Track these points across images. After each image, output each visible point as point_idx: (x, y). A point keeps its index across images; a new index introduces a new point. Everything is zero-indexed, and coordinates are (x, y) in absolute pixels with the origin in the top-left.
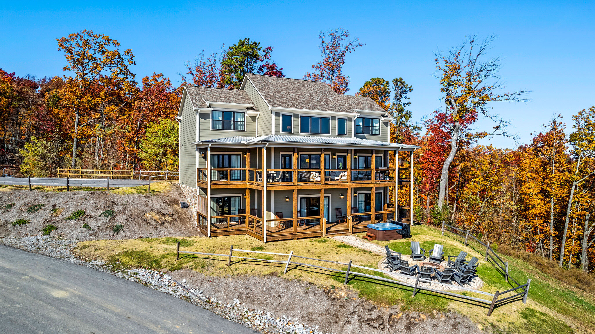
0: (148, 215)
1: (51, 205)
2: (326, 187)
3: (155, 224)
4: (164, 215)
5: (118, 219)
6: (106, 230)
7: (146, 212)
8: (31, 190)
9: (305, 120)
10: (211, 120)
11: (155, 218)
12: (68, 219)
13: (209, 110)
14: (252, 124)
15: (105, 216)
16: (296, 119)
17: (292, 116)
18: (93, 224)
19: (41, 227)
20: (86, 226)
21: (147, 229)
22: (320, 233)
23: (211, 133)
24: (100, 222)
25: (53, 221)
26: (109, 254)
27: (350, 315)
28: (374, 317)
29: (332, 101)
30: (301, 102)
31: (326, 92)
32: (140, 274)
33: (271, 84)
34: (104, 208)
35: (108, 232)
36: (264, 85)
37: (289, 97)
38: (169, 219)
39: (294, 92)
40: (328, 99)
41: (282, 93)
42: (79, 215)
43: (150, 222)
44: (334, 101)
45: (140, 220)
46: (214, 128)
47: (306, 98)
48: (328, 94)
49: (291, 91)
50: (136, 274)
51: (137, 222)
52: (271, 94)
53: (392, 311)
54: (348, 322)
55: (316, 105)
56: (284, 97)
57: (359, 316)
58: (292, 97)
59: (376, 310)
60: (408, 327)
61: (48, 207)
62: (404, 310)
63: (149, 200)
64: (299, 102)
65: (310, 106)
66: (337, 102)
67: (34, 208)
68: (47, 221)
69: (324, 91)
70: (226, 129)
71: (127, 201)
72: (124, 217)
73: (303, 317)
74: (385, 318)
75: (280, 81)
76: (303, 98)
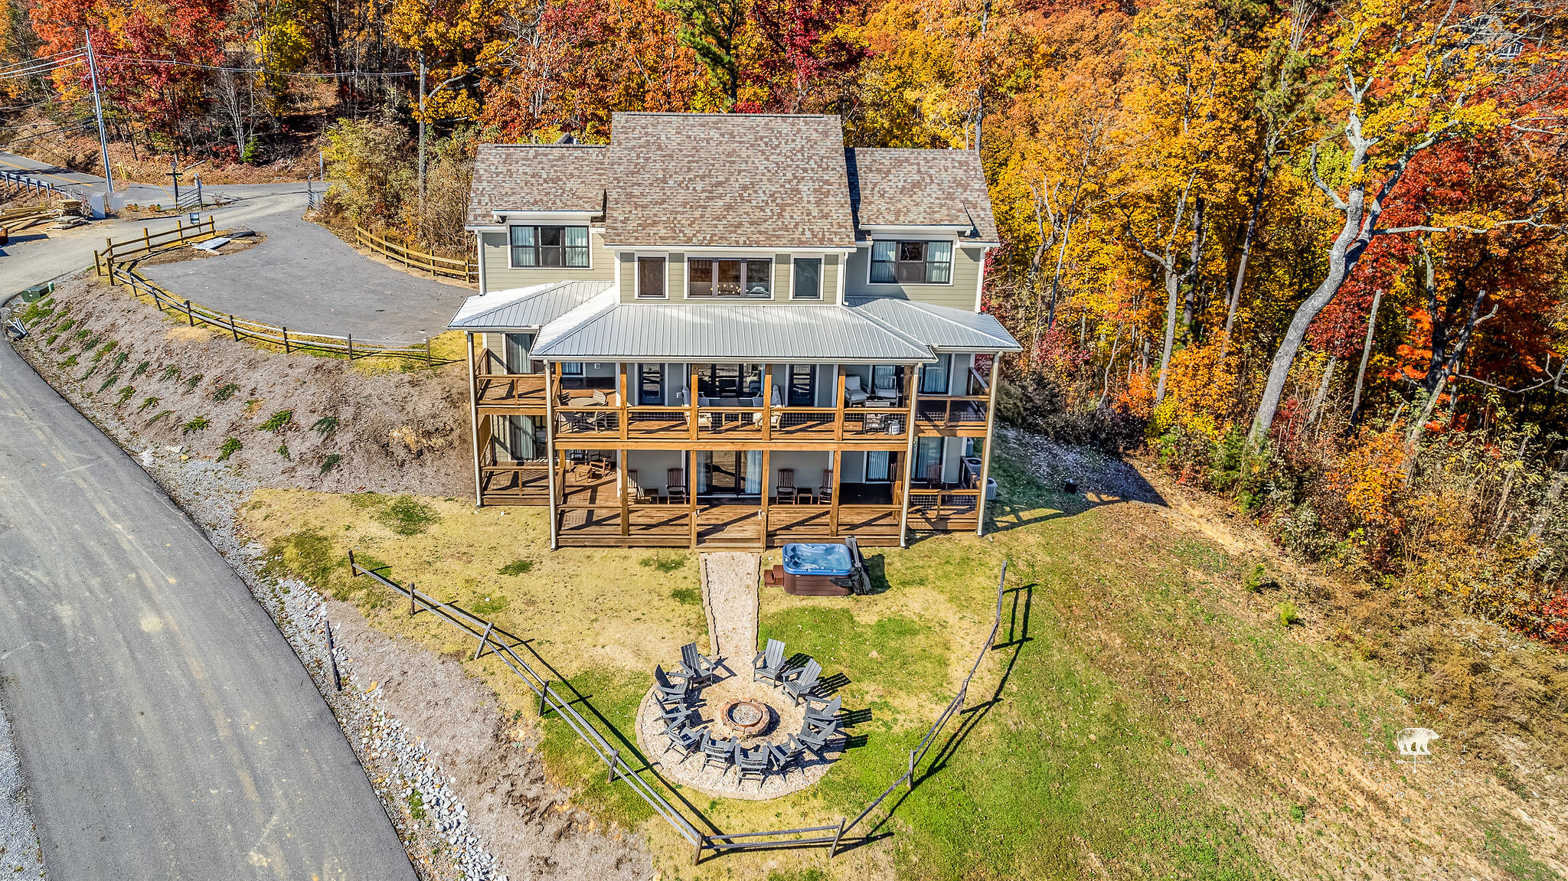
0: (395, 434)
1: (249, 387)
2: (700, 448)
3: (401, 453)
4: (428, 434)
5: (338, 440)
6: (311, 464)
7: (393, 425)
8: (237, 340)
10: (509, 247)
11: (408, 440)
12: (264, 427)
13: (504, 229)
15: (319, 430)
16: (676, 265)
17: (664, 258)
18: (296, 446)
19: (222, 439)
20: (284, 451)
21: (381, 467)
23: (509, 275)
24: (308, 444)
25: (242, 430)
26: (277, 534)
27: (504, 777)
28: (530, 795)
29: (805, 199)
30: (702, 216)
31: (812, 162)
32: (291, 594)
33: (660, 148)
34: (325, 409)
35: (312, 469)
36: (638, 157)
37: (680, 198)
38: (438, 441)
39: (710, 176)
40: (798, 191)
41: (671, 182)
42: (282, 422)
43: (394, 450)
44: (812, 199)
45: (376, 447)
46: (516, 263)
47: (728, 198)
48: (813, 170)
49: (701, 172)
50: (287, 591)
51: (367, 451)
52: (636, 191)
53: (558, 794)
54: (493, 790)
55: (740, 225)
56: (663, 202)
57: (512, 785)
58: (690, 198)
59: (539, 785)
60: (559, 835)
61: (244, 394)
62: (574, 802)
63: (415, 391)
64: (697, 214)
65: (720, 228)
66: (818, 203)
67: (223, 393)
68: (234, 427)
69: (810, 158)
70: (545, 264)
71: (370, 395)
72: (349, 436)
73: (446, 755)
74: (543, 804)
75: (696, 131)
76: (720, 197)
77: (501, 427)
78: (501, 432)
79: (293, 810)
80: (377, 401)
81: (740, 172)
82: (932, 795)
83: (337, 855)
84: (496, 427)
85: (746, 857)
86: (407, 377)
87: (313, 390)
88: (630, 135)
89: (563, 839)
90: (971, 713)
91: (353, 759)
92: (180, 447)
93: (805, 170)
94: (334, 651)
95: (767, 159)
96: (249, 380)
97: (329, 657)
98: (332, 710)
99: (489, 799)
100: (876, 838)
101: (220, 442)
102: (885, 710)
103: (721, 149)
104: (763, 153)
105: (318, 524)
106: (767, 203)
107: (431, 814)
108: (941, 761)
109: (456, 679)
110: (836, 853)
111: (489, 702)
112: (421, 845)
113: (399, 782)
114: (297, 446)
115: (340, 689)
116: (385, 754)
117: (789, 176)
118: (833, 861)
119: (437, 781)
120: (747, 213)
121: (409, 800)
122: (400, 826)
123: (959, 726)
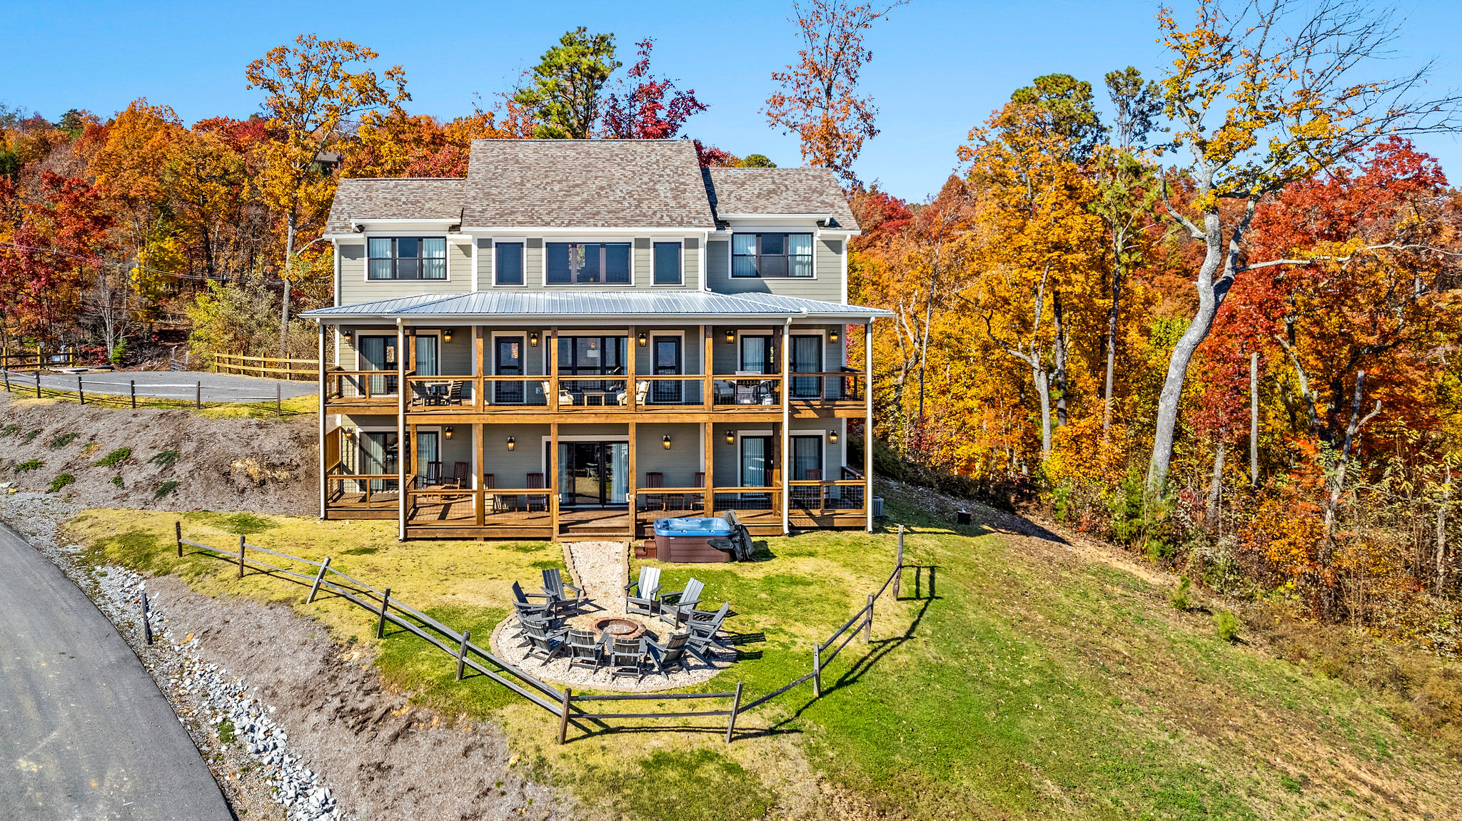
0: (238, 464)
1: (90, 434)
2: (562, 421)
3: (243, 482)
4: (273, 467)
5: (177, 470)
6: (146, 490)
7: (236, 457)
8: (83, 403)
9: (558, 252)
10: (366, 259)
11: (251, 471)
12: (99, 464)
13: (360, 239)
14: (466, 262)
15: (157, 462)
16: (534, 251)
17: (522, 244)
19: (55, 476)
20: (118, 481)
21: (220, 493)
22: (546, 531)
23: (365, 289)
24: (144, 474)
25: (77, 467)
26: (100, 536)
27: (333, 696)
28: (362, 707)
29: (662, 195)
30: (560, 208)
31: (668, 171)
32: (108, 577)
33: (517, 162)
34: (166, 445)
35: (147, 494)
36: (496, 168)
37: (538, 196)
38: (283, 474)
39: (567, 180)
40: (655, 190)
41: (529, 185)
42: (121, 457)
43: (235, 478)
44: (668, 194)
45: (216, 475)
46: (373, 276)
47: (585, 194)
48: (668, 175)
49: (558, 178)
50: (104, 575)
51: (207, 478)
52: (494, 191)
53: (397, 701)
54: (320, 709)
55: (598, 213)
56: (522, 198)
57: (342, 701)
58: (547, 195)
59: (374, 695)
60: (395, 737)
61: (84, 439)
62: (415, 702)
63: (262, 433)
64: (555, 206)
65: (579, 215)
66: (675, 198)
67: (60, 441)
68: (68, 466)
69: (665, 168)
70: (402, 278)
71: (215, 433)
72: (190, 466)
73: (267, 689)
74: (378, 713)
75: (553, 151)
76: (578, 194)
77: (350, 454)
78: (350, 459)
79: (78, 728)
80: (221, 438)
81: (596, 178)
82: (845, 703)
83: (125, 766)
84: (345, 454)
85: (624, 738)
86: (255, 420)
87: (155, 432)
88: (489, 154)
89: (400, 739)
90: (881, 644)
91: (157, 693)
92: (9, 483)
93: (661, 176)
94: (149, 614)
95: (623, 169)
96: (88, 430)
97: (142, 620)
98: (139, 658)
99: (314, 718)
100: (782, 732)
101: (52, 478)
102: (781, 634)
103: (577, 163)
104: (619, 164)
105: (146, 527)
106: (624, 198)
107: (245, 740)
108: (851, 676)
109: (285, 621)
110: (731, 740)
111: (319, 635)
112: (228, 764)
113: (208, 712)
114: (131, 476)
115: (150, 643)
116: (194, 692)
117: (646, 179)
118: (730, 746)
119: (253, 711)
120: (605, 205)
121: (219, 727)
122: (205, 748)
123: (868, 652)
